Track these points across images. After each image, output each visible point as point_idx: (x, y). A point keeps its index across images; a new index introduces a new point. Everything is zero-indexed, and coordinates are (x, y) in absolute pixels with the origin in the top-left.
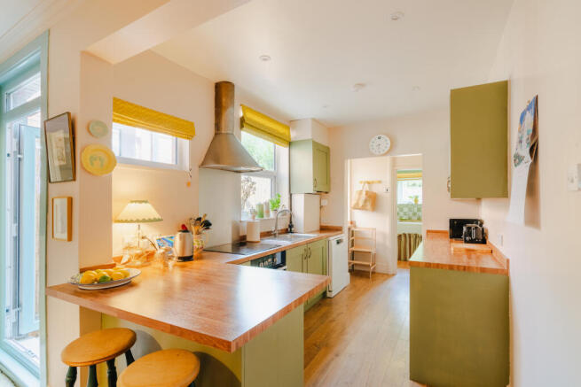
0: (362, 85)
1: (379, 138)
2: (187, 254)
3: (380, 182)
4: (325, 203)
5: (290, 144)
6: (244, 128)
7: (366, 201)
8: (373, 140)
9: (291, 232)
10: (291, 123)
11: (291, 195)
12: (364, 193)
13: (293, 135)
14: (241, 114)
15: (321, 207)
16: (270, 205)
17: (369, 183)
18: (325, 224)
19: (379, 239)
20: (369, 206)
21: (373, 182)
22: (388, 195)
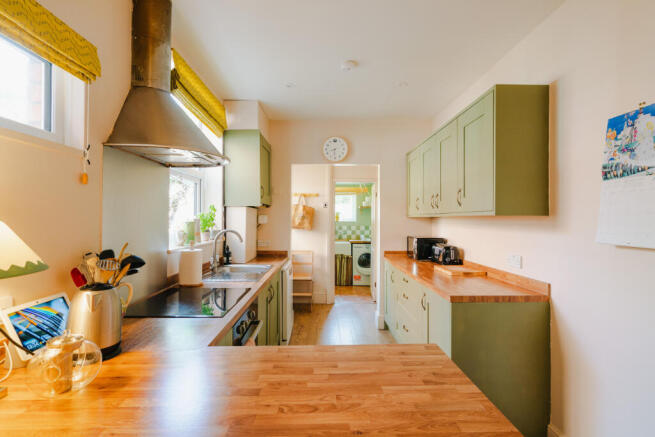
0: (355, 63)
1: (335, 141)
2: (109, 343)
3: (317, 195)
4: (263, 220)
5: (225, 133)
6: (177, 91)
7: (303, 218)
8: (327, 142)
9: (228, 263)
10: (227, 102)
11: (225, 208)
12: (301, 208)
13: (230, 121)
14: (173, 66)
15: (259, 226)
16: (201, 222)
17: (305, 196)
18: (262, 249)
19: (317, 264)
20: (307, 224)
21: (310, 195)
22: (327, 210)
